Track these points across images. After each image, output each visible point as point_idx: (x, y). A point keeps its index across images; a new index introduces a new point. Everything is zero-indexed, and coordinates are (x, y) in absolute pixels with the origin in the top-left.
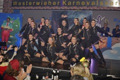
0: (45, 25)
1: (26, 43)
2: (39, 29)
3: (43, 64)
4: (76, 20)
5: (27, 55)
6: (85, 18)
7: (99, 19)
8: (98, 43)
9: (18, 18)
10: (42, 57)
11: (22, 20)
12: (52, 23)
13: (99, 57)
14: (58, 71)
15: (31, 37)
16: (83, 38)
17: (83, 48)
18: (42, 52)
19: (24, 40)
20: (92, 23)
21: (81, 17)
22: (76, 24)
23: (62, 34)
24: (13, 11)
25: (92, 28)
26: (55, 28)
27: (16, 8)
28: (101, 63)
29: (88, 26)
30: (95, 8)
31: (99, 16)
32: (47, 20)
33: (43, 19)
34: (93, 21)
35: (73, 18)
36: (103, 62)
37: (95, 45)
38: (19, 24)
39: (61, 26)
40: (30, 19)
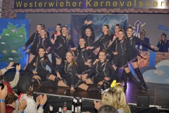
0: (61, 35)
1: (34, 60)
2: (53, 41)
3: (59, 89)
4: (105, 27)
5: (37, 77)
6: (117, 25)
7: (138, 25)
8: (137, 60)
9: (24, 25)
10: (57, 80)
11: (28, 27)
12: (71, 33)
13: (139, 80)
14: (80, 101)
15: (42, 52)
16: (115, 53)
17: (115, 68)
18: (58, 74)
19: (32, 57)
20: (128, 33)
21: (113, 23)
22: (106, 33)
23: (85, 48)
24: (15, 15)
25: (129, 38)
26: (75, 39)
27: (20, 10)
28: (141, 88)
29: (122, 36)
30: (132, 10)
31: (138, 22)
32: (64, 28)
33: (58, 26)
34: (130, 30)
35: (101, 25)
36: (143, 87)
37: (133, 64)
38: (25, 34)
39: (84, 36)
40: (39, 26)
